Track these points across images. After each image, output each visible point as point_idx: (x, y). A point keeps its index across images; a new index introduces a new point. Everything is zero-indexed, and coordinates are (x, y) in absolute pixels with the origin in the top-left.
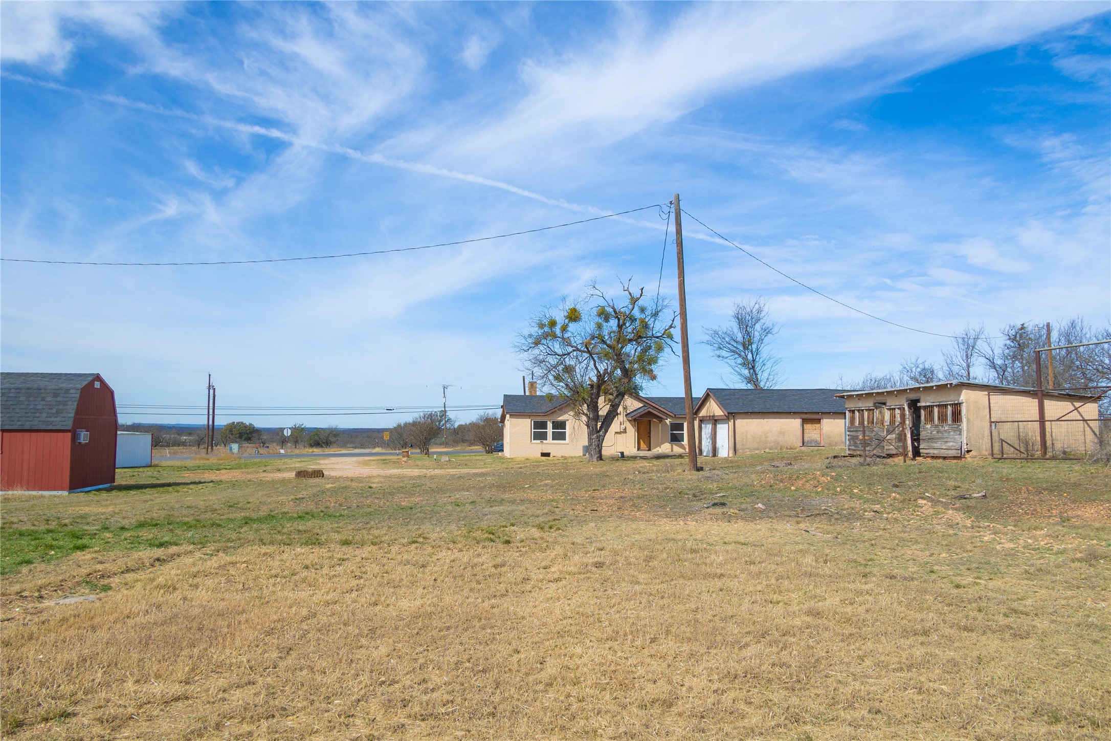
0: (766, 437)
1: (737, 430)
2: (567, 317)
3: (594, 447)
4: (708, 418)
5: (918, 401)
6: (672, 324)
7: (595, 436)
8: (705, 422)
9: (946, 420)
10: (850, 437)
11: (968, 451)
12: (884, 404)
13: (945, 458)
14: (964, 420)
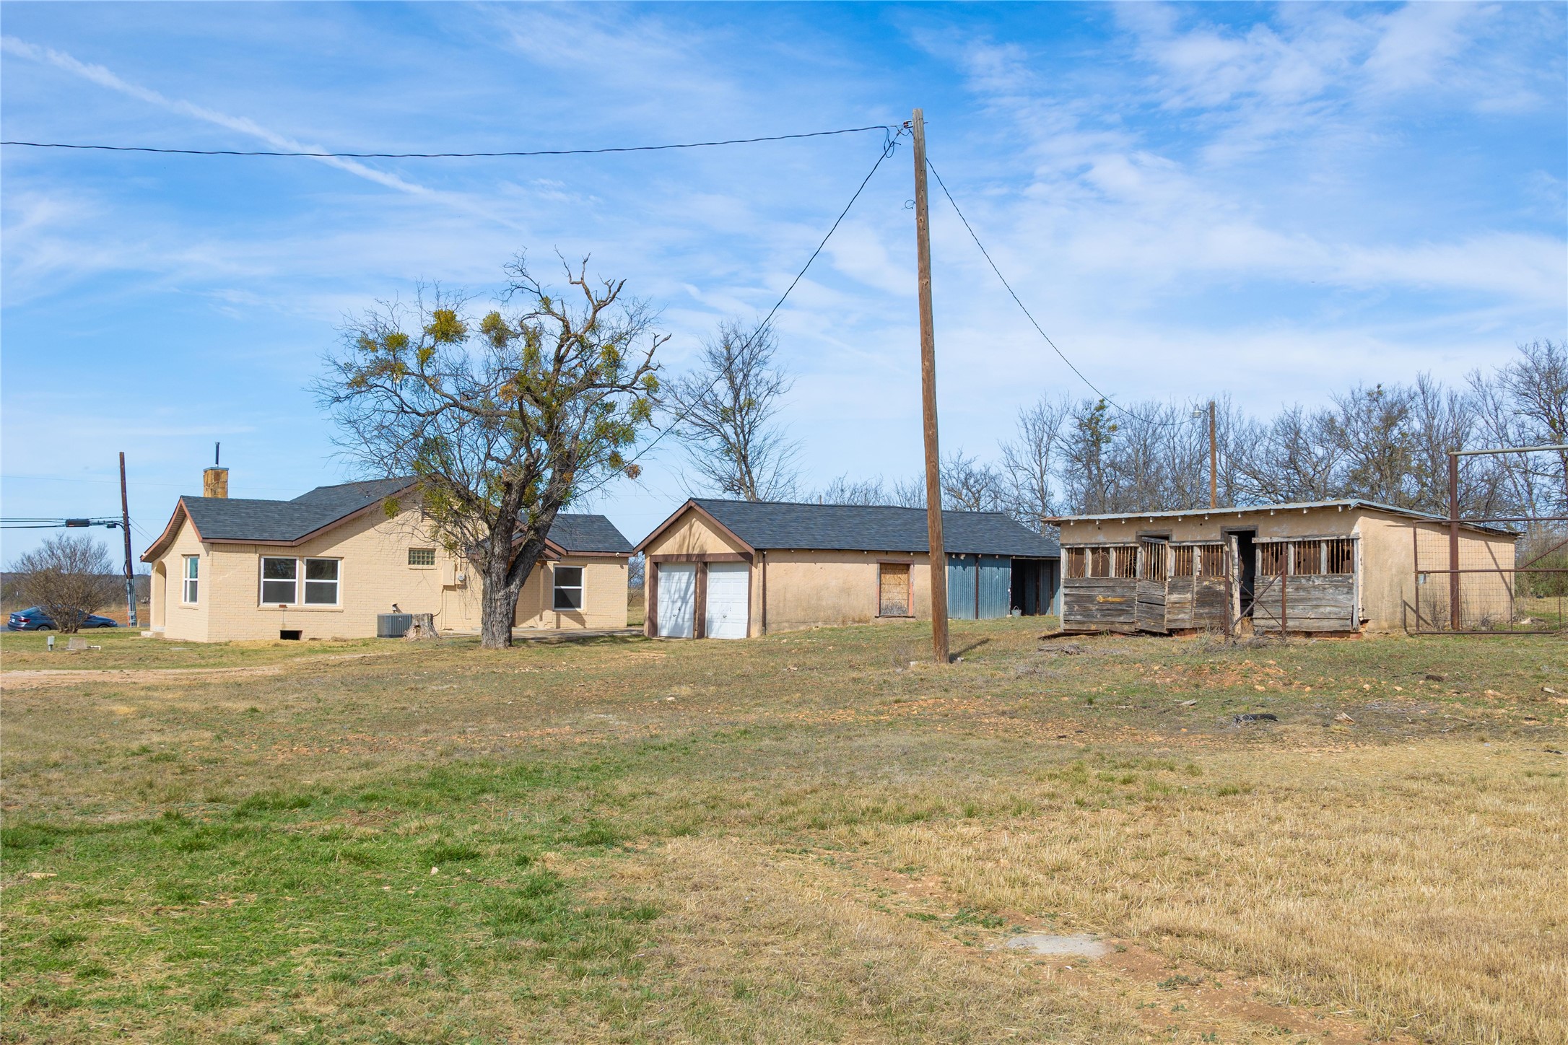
0: (819, 599)
1: (768, 585)
2: (430, 331)
3: (499, 618)
4: (684, 560)
5: (1252, 534)
6: (648, 361)
7: (502, 593)
8: (664, 567)
9: (1317, 568)
10: (1068, 599)
11: (1364, 622)
12: (1167, 538)
13: (1309, 634)
14: (1359, 568)
